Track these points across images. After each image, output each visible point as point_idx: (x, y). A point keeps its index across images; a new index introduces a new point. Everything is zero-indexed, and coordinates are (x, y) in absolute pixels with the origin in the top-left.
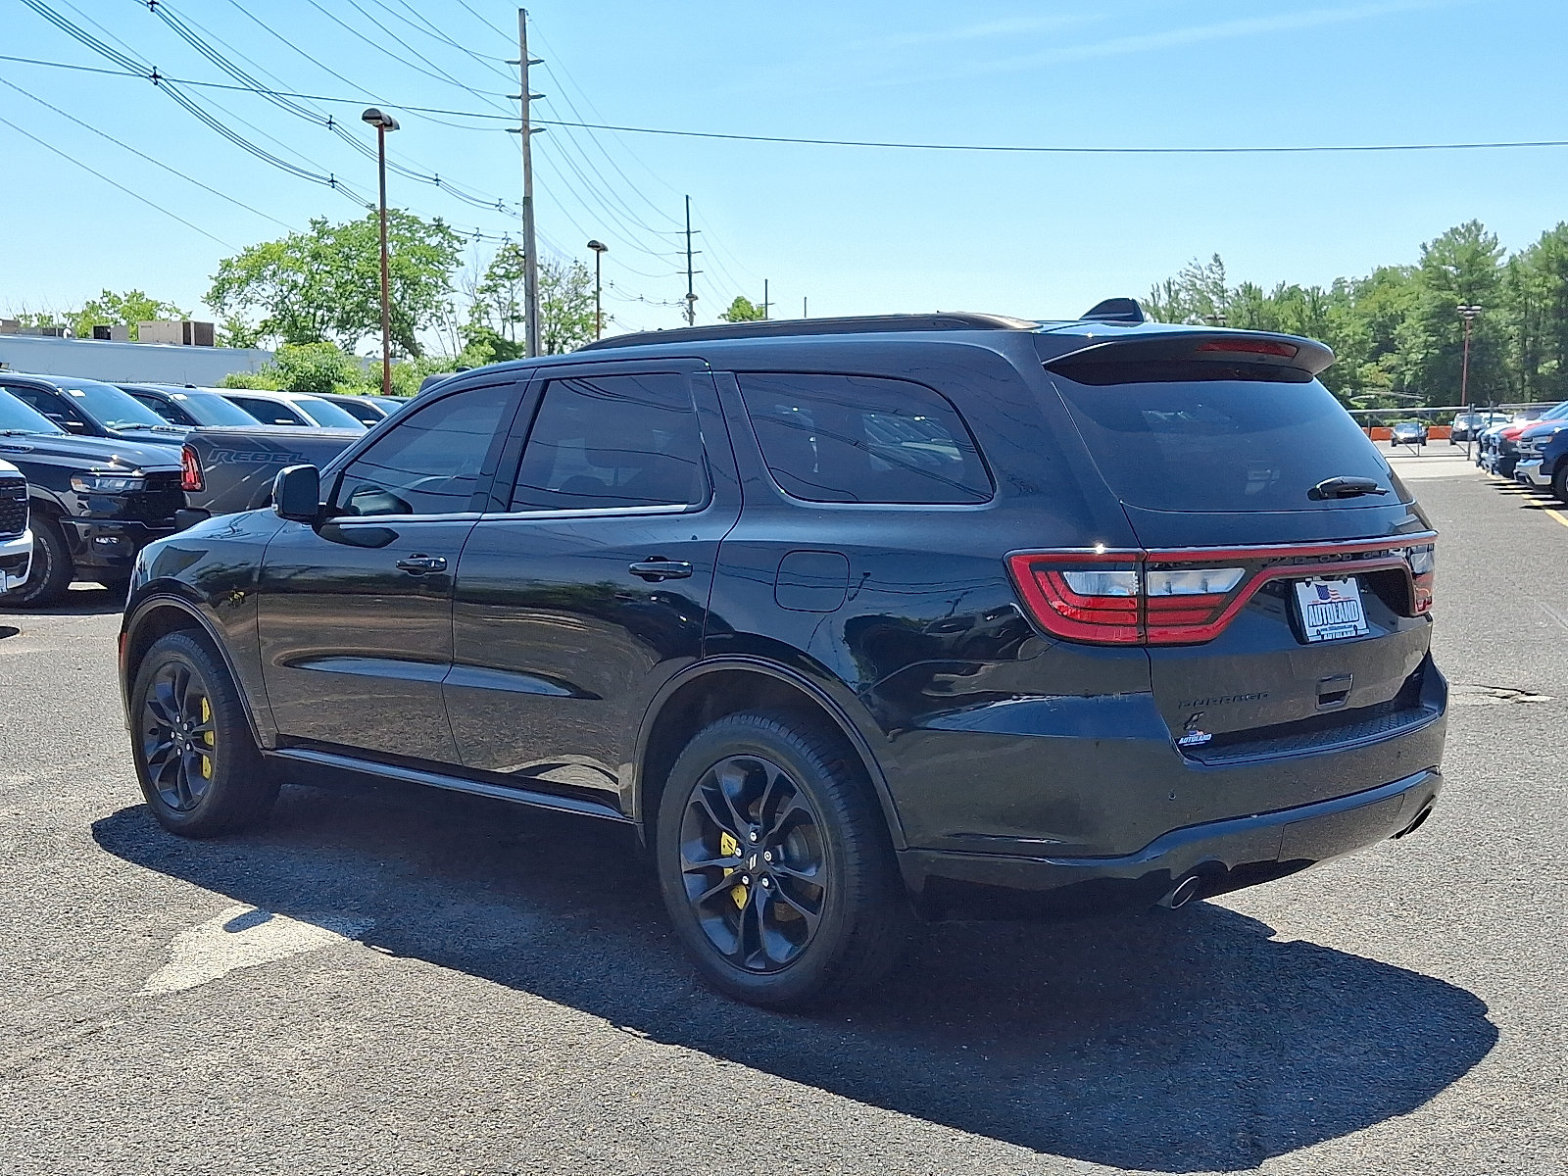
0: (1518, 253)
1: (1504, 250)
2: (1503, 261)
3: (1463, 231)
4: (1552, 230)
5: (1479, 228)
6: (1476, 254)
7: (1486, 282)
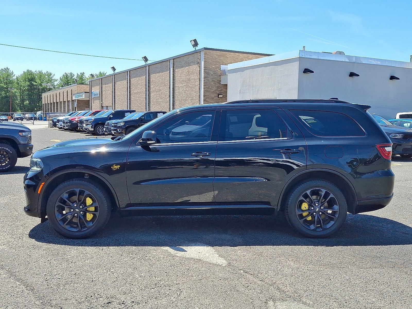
0: (18, 76)
1: (15, 75)
2: (15, 77)
3: (4, 70)
4: (26, 71)
5: (8, 69)
6: (8, 75)
7: (11, 82)
